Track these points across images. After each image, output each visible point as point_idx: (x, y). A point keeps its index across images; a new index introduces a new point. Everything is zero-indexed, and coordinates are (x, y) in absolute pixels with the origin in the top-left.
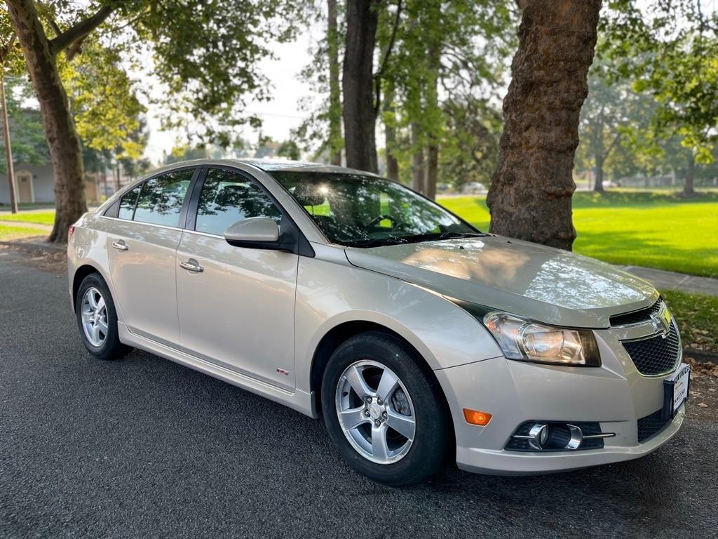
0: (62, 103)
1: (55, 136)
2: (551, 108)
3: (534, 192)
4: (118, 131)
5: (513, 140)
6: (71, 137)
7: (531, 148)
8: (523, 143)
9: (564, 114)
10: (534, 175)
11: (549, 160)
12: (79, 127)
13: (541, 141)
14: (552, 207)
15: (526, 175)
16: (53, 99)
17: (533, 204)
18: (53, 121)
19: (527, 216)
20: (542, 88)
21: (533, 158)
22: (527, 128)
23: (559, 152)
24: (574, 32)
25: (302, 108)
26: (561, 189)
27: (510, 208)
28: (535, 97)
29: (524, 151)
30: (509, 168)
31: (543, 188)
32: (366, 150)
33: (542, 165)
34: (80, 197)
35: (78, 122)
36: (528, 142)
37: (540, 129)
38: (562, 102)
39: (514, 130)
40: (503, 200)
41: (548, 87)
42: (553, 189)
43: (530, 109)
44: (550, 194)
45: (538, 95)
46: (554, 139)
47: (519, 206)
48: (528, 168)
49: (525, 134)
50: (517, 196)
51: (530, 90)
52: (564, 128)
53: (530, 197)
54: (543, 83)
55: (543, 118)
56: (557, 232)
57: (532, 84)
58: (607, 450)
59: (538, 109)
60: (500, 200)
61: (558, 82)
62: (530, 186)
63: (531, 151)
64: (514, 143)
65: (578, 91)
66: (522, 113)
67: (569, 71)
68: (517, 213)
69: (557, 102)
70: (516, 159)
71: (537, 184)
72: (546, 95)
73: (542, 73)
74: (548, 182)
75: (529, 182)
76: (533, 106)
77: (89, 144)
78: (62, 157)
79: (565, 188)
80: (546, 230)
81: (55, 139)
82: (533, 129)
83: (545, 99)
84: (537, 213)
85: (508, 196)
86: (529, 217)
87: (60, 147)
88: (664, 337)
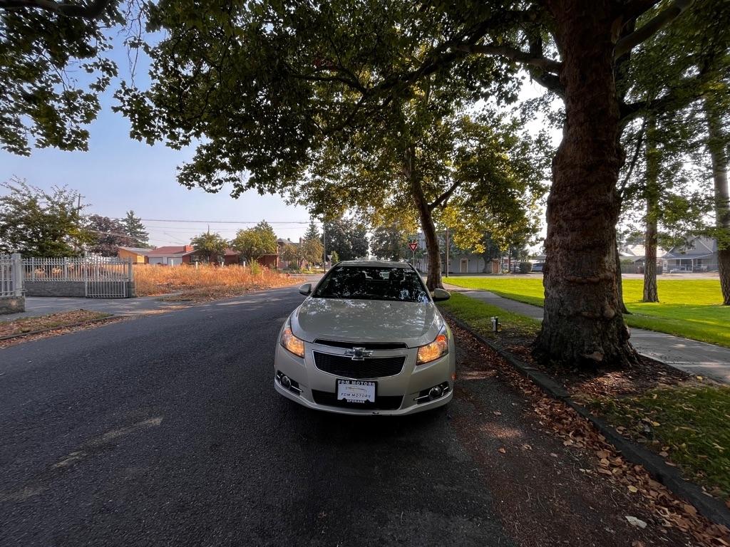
2: (566, 220)
3: (560, 279)
10: (561, 267)
11: (569, 256)
15: (556, 267)
17: (560, 288)
21: (559, 255)
24: (576, 165)
26: (581, 278)
29: (553, 250)
31: (565, 277)
33: (565, 260)
36: (555, 244)
38: (573, 214)
42: (572, 278)
44: (571, 282)
46: (570, 241)
47: (552, 289)
53: (558, 283)
55: (561, 227)
56: (582, 311)
59: (557, 221)
61: (569, 201)
62: (558, 275)
63: (557, 250)
68: (551, 294)
69: (570, 215)
70: (550, 256)
71: (562, 273)
74: (570, 272)
75: (558, 272)
80: (570, 308)
83: (561, 213)
84: (564, 295)
86: (558, 297)
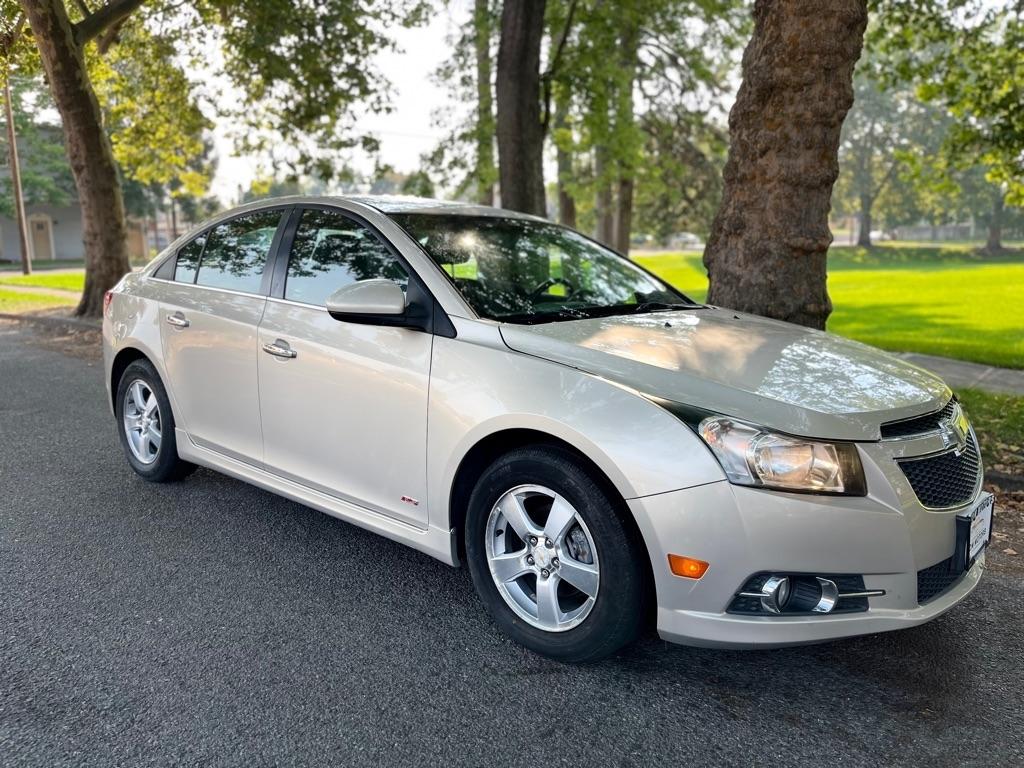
0: (93, 116)
1: (83, 163)
2: (799, 123)
3: (772, 246)
4: (174, 157)
5: (742, 170)
6: (106, 164)
7: (770, 181)
8: (758, 173)
9: (817, 132)
10: (773, 221)
11: (795, 199)
12: (117, 151)
13: (783, 172)
14: (799, 267)
15: (761, 222)
16: (81, 109)
17: (770, 263)
18: (80, 142)
19: (761, 280)
20: (786, 94)
21: (771, 197)
22: (763, 153)
23: (810, 188)
24: (833, 12)
25: (438, 123)
26: (811, 241)
27: (737, 268)
28: (777, 105)
29: (758, 186)
30: (737, 211)
31: (785, 240)
32: (528, 185)
33: (785, 207)
34: (120, 251)
35: (116, 143)
36: (764, 173)
37: (782, 153)
38: (816, 113)
39: (744, 156)
40: (727, 258)
41: (795, 92)
42: (800, 241)
43: (768, 124)
44: (795, 249)
45: (781, 104)
46: (802, 169)
47: (751, 266)
48: (763, 210)
49: (759, 161)
50: (747, 252)
51: (770, 96)
52: (817, 152)
53: (766, 252)
54: (787, 86)
55: (787, 138)
56: (805, 304)
57: (772, 88)
58: (872, 614)
59: (780, 124)
60: (723, 258)
61: (810, 84)
62: (766, 237)
63: (768, 186)
64: (744, 175)
65: (840, 99)
66: (757, 130)
67: (826, 69)
68: (747, 277)
69: (809, 115)
70: (746, 199)
71: (777, 234)
72: (792, 104)
73: (787, 71)
74: (793, 231)
75: (765, 231)
76: (772, 120)
77: (132, 175)
78: (93, 193)
79: (816, 241)
80: (789, 301)
81: (83, 167)
82: (772, 154)
83: (790, 109)
84: (776, 276)
85: (734, 252)
86: (764, 281)
87: (89, 178)
88: (958, 454)
